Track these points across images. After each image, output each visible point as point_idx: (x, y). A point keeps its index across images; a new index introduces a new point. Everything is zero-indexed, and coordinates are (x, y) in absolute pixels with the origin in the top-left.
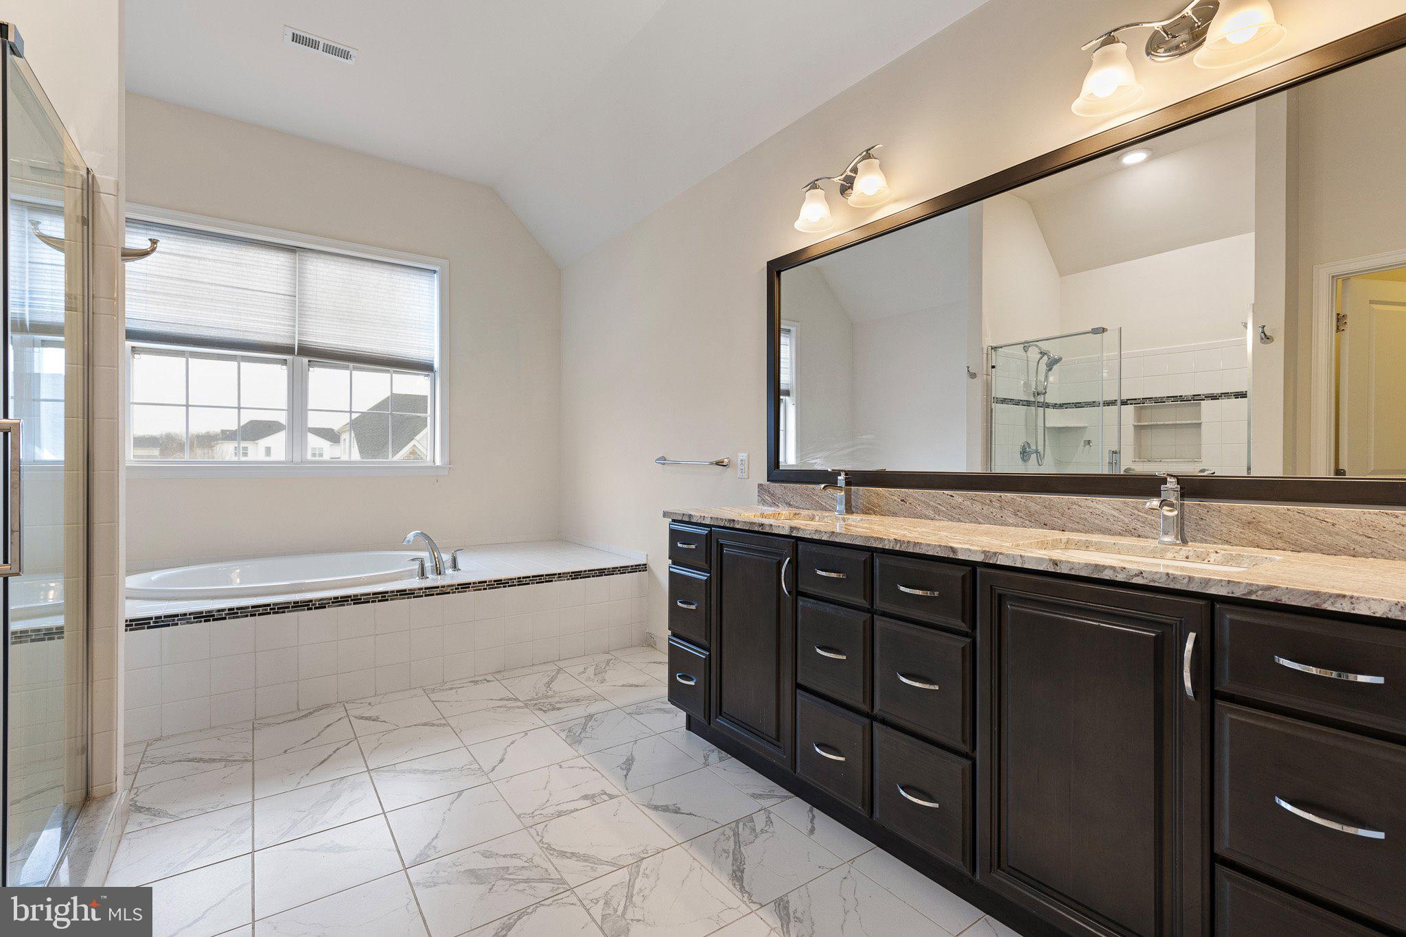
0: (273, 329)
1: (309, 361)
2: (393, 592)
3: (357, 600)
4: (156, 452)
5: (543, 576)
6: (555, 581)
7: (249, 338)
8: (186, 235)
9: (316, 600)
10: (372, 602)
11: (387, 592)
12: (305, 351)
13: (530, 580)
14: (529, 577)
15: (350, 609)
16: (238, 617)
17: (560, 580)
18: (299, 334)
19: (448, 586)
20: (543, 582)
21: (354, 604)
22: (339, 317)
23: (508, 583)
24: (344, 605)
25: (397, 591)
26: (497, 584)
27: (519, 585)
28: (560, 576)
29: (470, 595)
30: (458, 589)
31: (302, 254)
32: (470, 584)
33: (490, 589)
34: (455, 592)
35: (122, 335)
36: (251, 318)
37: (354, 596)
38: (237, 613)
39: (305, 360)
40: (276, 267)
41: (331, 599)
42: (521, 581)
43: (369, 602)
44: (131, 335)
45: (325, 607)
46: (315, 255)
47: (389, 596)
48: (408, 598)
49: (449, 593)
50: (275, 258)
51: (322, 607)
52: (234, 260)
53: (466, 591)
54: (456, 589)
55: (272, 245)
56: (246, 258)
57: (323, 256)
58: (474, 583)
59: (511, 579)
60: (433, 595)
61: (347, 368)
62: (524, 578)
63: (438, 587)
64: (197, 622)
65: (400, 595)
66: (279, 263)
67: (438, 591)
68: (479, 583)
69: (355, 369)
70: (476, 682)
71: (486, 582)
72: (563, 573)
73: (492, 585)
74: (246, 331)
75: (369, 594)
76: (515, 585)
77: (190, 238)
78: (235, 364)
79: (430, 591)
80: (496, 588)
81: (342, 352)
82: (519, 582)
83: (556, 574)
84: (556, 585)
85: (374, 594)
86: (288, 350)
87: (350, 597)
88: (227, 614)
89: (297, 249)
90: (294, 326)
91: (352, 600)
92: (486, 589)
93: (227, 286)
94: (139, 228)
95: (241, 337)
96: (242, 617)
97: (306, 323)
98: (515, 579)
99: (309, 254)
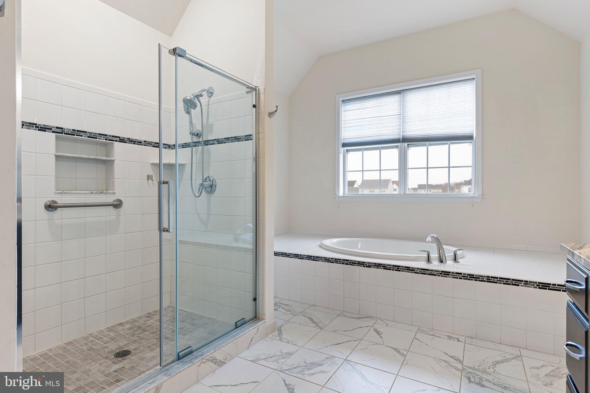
0: (392, 133)
1: (408, 144)
2: (403, 267)
3: (385, 267)
4: (441, 191)
5: (510, 279)
6: (522, 286)
7: (383, 138)
8: (361, 100)
9: (367, 263)
10: (392, 270)
11: (400, 266)
12: (405, 140)
13: (498, 280)
14: (497, 278)
15: (381, 271)
16: (338, 263)
17: (527, 286)
18: (403, 132)
19: (435, 271)
20: (510, 284)
21: (384, 269)
22: (421, 119)
23: (479, 278)
24: (379, 268)
25: (405, 267)
26: (470, 277)
27: (487, 282)
28: (527, 283)
29: (449, 280)
30: (442, 274)
31: (403, 93)
32: (450, 273)
33: (464, 279)
34: (439, 276)
35: (341, 146)
36: (384, 129)
37: (384, 265)
38: (338, 261)
39: (406, 144)
40: (393, 103)
41: (373, 264)
42: (490, 279)
43: (390, 270)
44: (344, 145)
45: (370, 267)
46: (409, 92)
47: (401, 269)
48: (411, 272)
49: (436, 275)
50: (392, 99)
51: (369, 267)
52: (377, 105)
53: (447, 277)
54: (440, 274)
55: (392, 93)
56: (382, 102)
57: (413, 91)
58: (452, 273)
59: (481, 276)
60: (426, 274)
61: (425, 145)
62: (492, 277)
63: (429, 270)
64: (325, 262)
65: (407, 270)
66: (394, 101)
67: (429, 272)
68: (456, 273)
69: (430, 145)
70: (450, 337)
71: (461, 274)
72: (530, 282)
73: (466, 277)
74: (381, 136)
75: (391, 265)
76: (485, 281)
77: (363, 101)
78: (379, 151)
79: (423, 271)
80: (469, 279)
81: (422, 137)
82: (488, 279)
83: (522, 281)
84: (521, 289)
85: (393, 266)
86: (397, 141)
87: (382, 264)
88: (334, 261)
89: (402, 91)
90: (400, 129)
91: (383, 267)
92: (461, 278)
93: (374, 117)
94: (347, 103)
95: (380, 139)
96: (339, 263)
97: (406, 126)
98: (485, 277)
99: (407, 92)
